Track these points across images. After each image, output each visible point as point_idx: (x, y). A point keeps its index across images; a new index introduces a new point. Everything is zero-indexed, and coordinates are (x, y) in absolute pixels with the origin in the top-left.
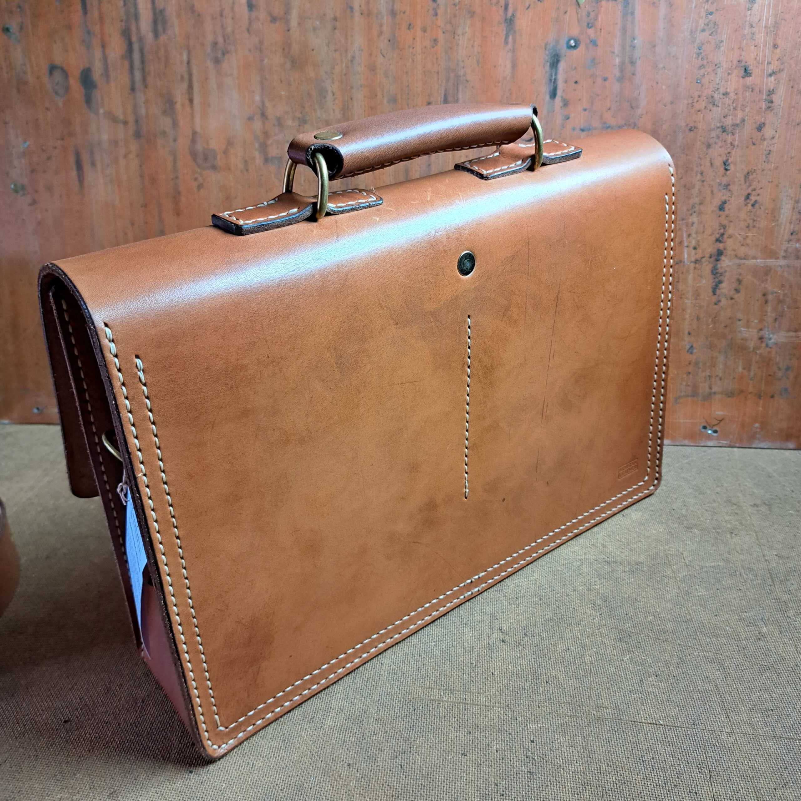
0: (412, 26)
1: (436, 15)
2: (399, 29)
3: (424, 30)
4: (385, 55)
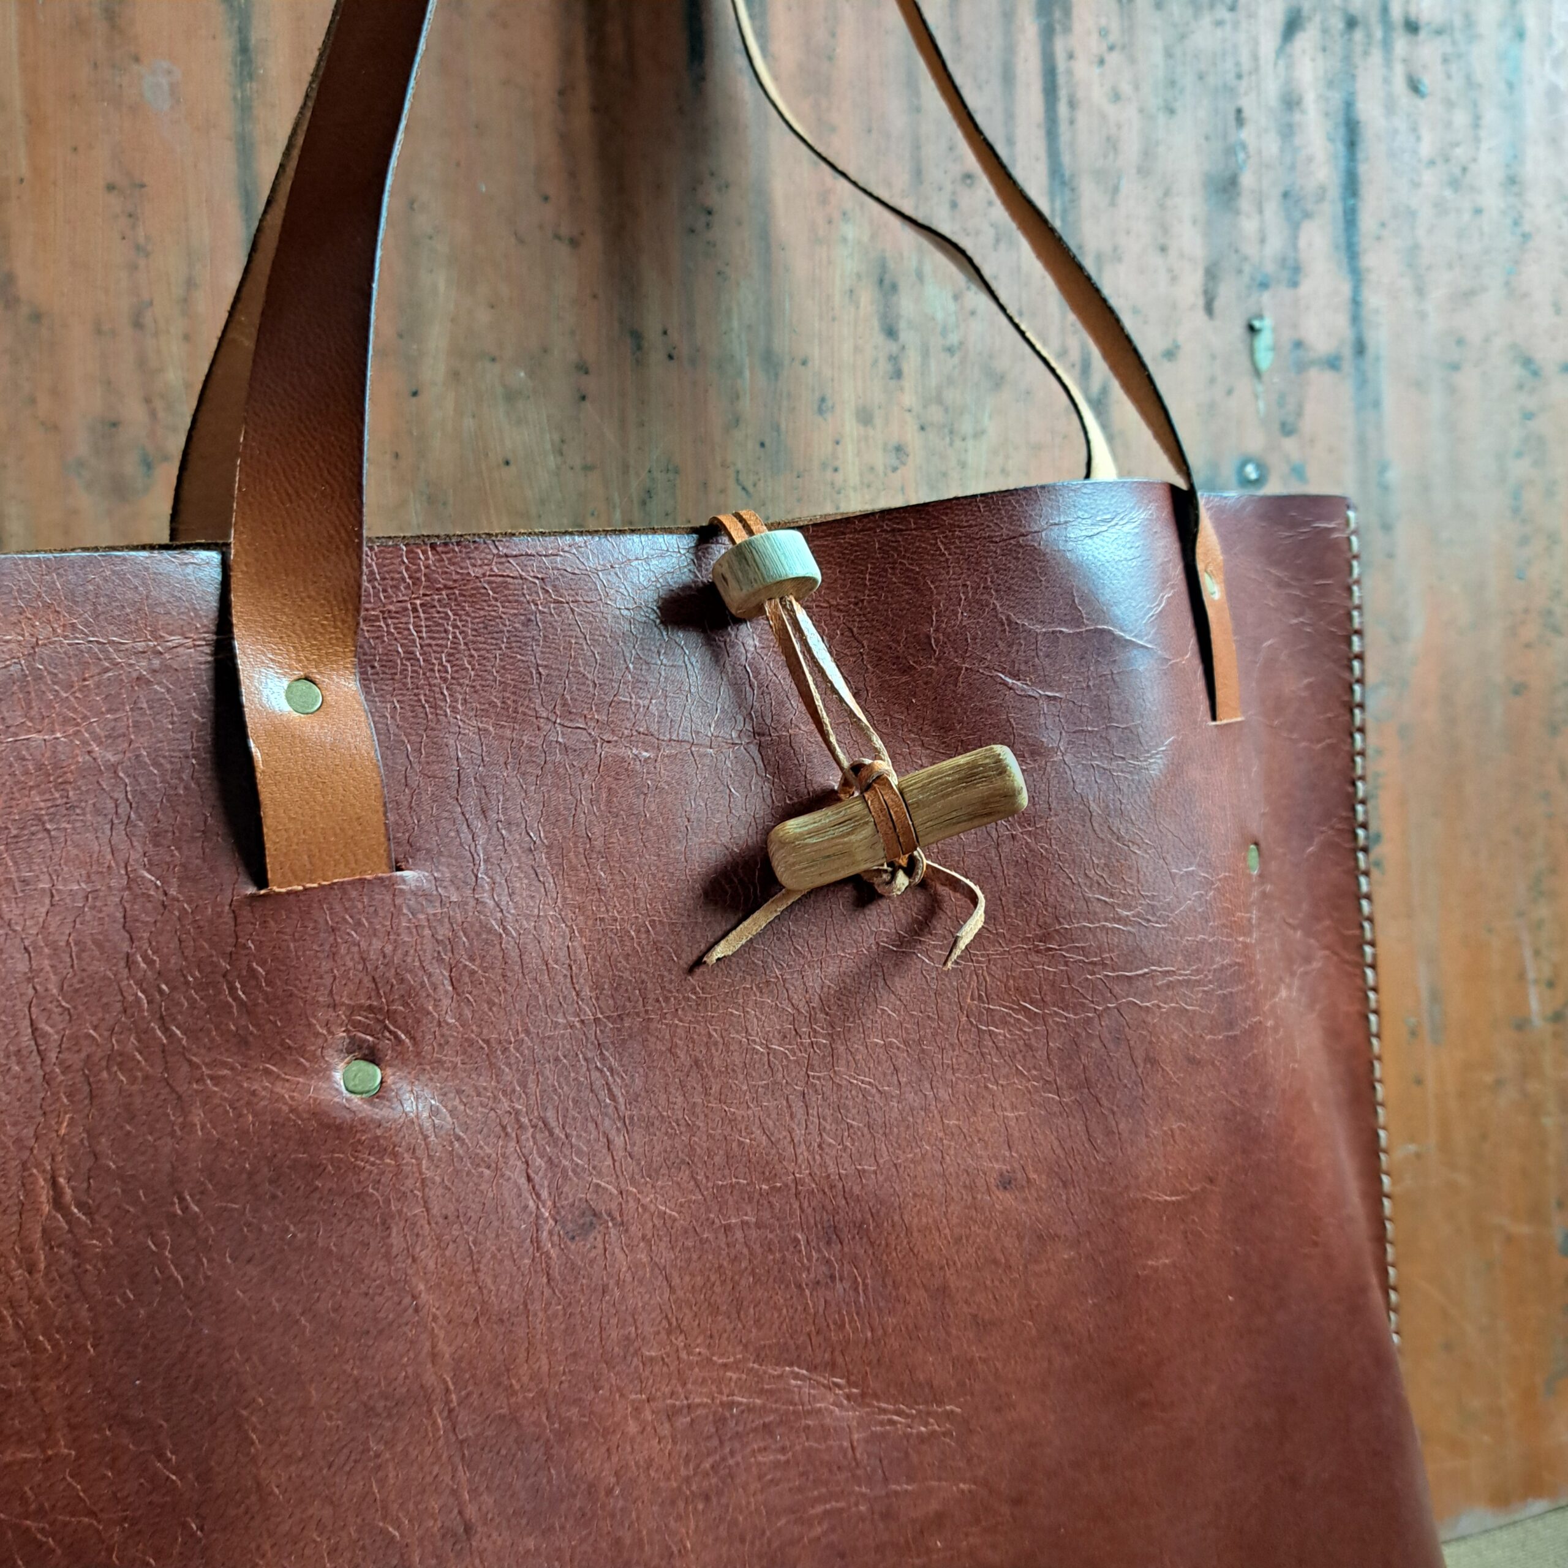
0: (829, 403)
1: (898, 374)
2: (792, 410)
3: (865, 417)
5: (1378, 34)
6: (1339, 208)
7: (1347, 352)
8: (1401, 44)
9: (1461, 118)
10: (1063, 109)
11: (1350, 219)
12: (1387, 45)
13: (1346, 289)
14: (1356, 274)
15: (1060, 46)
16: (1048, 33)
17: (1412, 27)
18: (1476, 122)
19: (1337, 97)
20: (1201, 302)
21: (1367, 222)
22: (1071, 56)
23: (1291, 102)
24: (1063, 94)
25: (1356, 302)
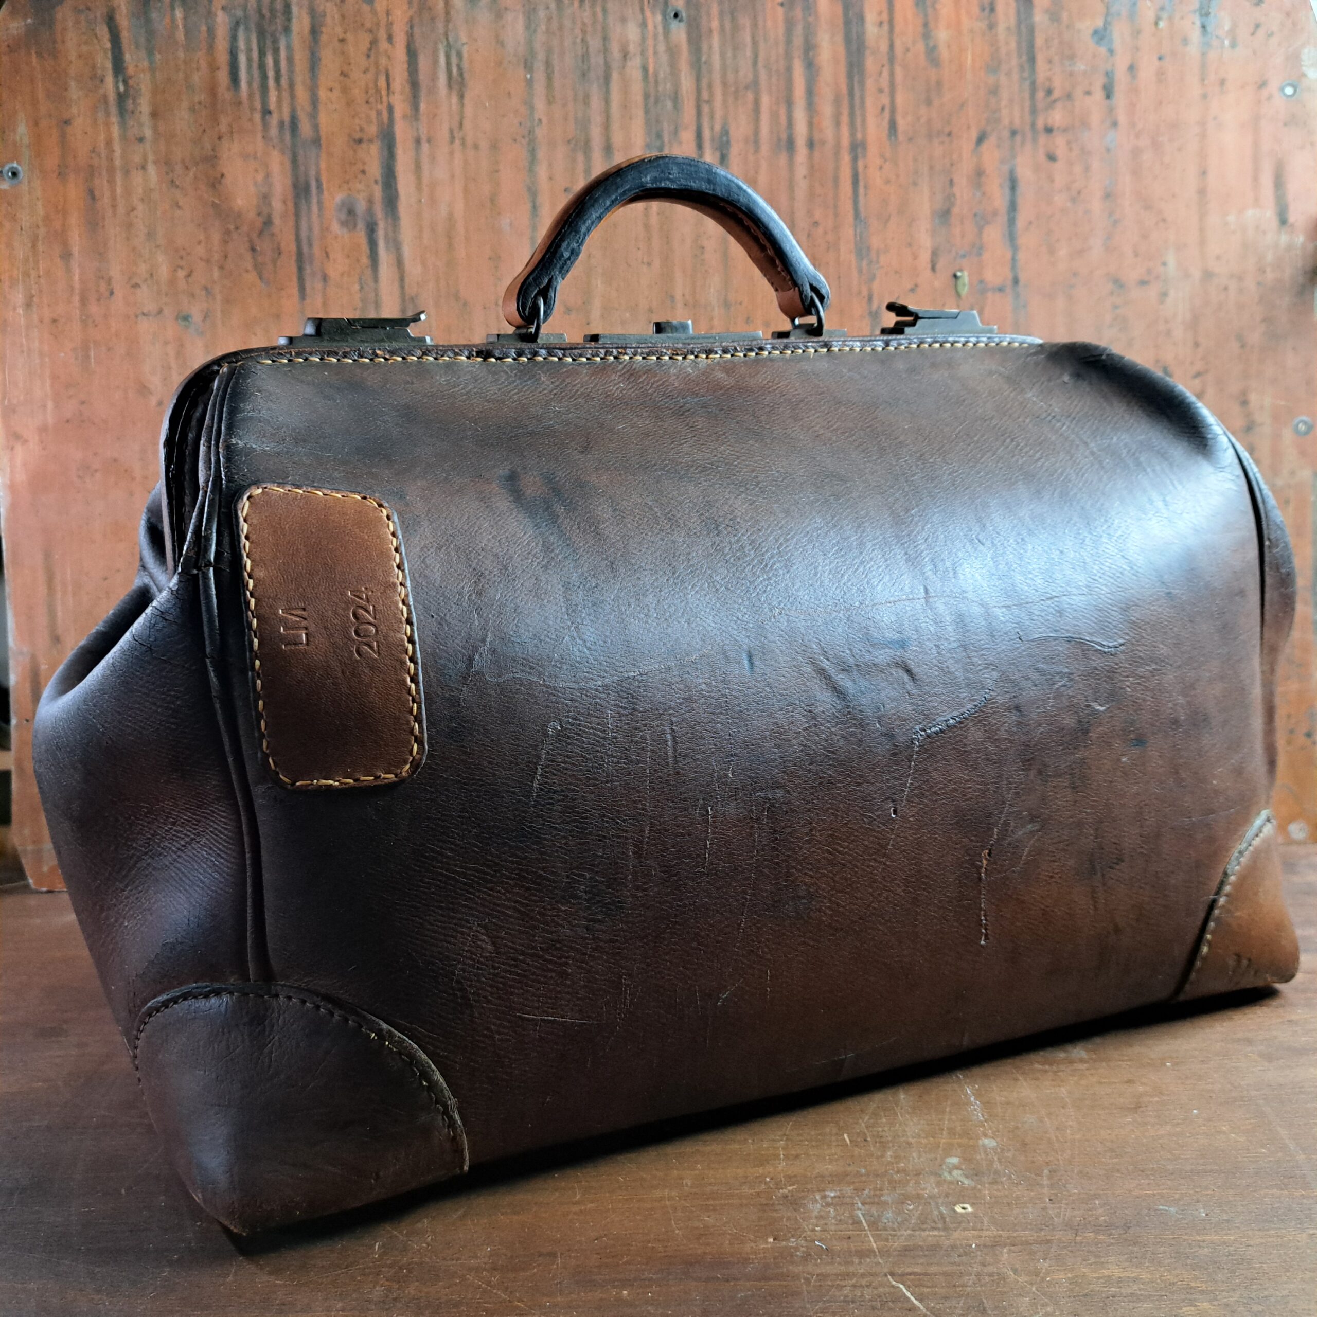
5: (1029, 135)
6: (1006, 218)
7: (1009, 283)
8: (1043, 139)
9: (1078, 169)
10: (861, 191)
11: (1012, 222)
12: (1035, 140)
13: (1009, 255)
14: (1014, 247)
15: (860, 164)
16: (855, 159)
17: (1049, 130)
18: (1087, 169)
19: (1006, 168)
20: (929, 266)
21: (1020, 223)
22: (866, 167)
23: (979, 173)
24: (861, 184)
25: (1014, 259)
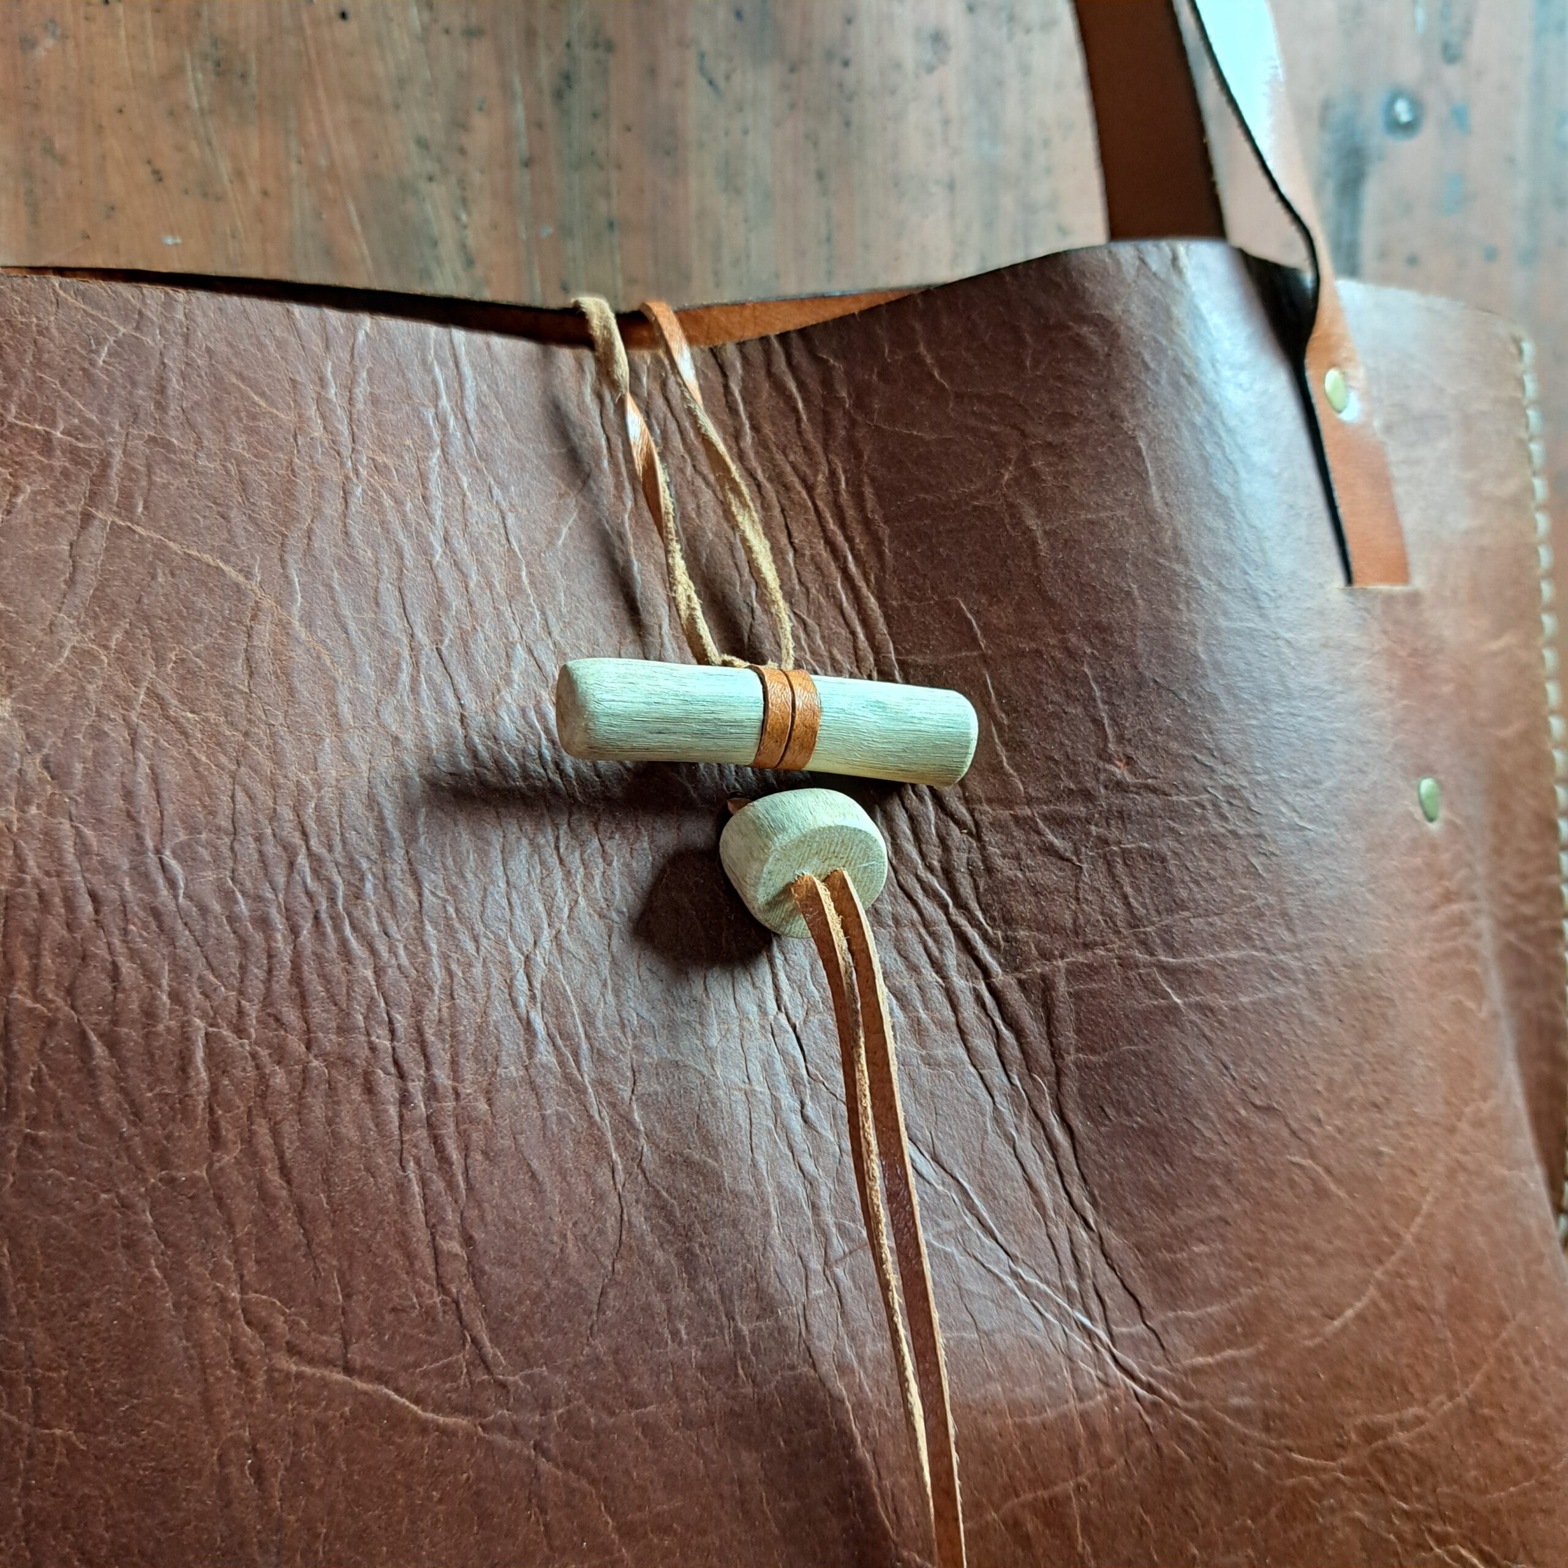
4: (721, 83)
